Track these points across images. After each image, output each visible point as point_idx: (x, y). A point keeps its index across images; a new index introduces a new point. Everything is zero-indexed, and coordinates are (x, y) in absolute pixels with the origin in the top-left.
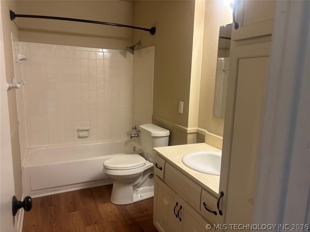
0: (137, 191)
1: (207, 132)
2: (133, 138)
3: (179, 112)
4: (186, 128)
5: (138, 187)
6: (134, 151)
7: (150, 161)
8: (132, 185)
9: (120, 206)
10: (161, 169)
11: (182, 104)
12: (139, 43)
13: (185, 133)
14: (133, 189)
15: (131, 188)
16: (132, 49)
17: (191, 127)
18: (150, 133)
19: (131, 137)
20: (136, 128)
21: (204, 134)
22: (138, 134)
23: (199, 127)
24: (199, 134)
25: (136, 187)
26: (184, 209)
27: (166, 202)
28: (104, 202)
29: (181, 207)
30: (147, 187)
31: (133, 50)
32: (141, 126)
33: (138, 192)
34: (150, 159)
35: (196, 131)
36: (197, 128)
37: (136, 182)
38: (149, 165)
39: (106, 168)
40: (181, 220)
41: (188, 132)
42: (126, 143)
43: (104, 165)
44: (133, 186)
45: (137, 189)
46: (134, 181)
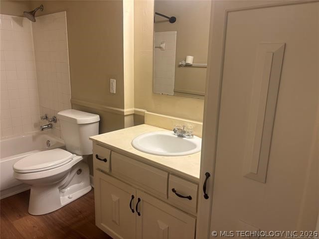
0: (63, 193)
1: (146, 112)
2: (45, 130)
3: (111, 91)
4: (122, 110)
5: (64, 188)
6: (49, 146)
7: (77, 155)
8: (59, 186)
9: (44, 216)
10: (105, 160)
11: (114, 82)
12: (41, 8)
13: (122, 115)
14: (59, 191)
15: (57, 190)
16: (32, 14)
17: (128, 108)
18: (75, 120)
19: (42, 130)
20: (47, 117)
21: (143, 114)
22: (51, 125)
23: (135, 107)
24: (137, 115)
25: (62, 188)
26: (143, 201)
27: (115, 198)
28: (20, 216)
29: (139, 200)
30: (76, 185)
31: (34, 15)
32: (59, 113)
33: (65, 193)
34: (77, 152)
35: (133, 113)
36: (134, 109)
37: (64, 182)
38: (77, 158)
39: (18, 172)
40: (139, 214)
41: (125, 114)
42: (34, 138)
43: (14, 169)
44: (59, 188)
45: (64, 190)
46: (61, 181)
